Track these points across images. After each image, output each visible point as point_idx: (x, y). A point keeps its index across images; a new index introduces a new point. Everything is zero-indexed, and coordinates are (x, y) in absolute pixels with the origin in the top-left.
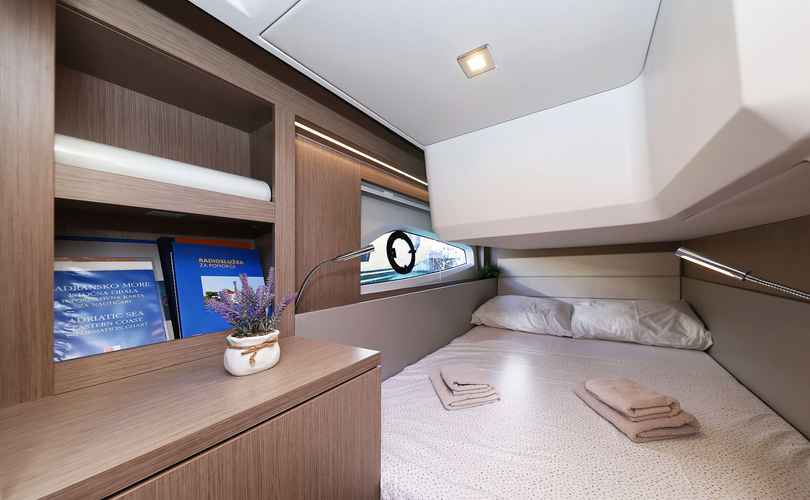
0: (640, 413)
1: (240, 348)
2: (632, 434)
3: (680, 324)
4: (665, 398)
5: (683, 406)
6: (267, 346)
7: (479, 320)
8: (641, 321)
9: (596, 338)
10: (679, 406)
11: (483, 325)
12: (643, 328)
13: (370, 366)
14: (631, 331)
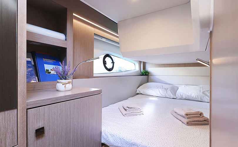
0: (189, 116)
1: (62, 83)
2: (186, 123)
4: (199, 112)
6: (69, 83)
7: (140, 92)
8: (203, 93)
9: (185, 99)
10: (203, 114)
11: (141, 94)
12: (204, 95)
13: (99, 93)
14: (199, 97)
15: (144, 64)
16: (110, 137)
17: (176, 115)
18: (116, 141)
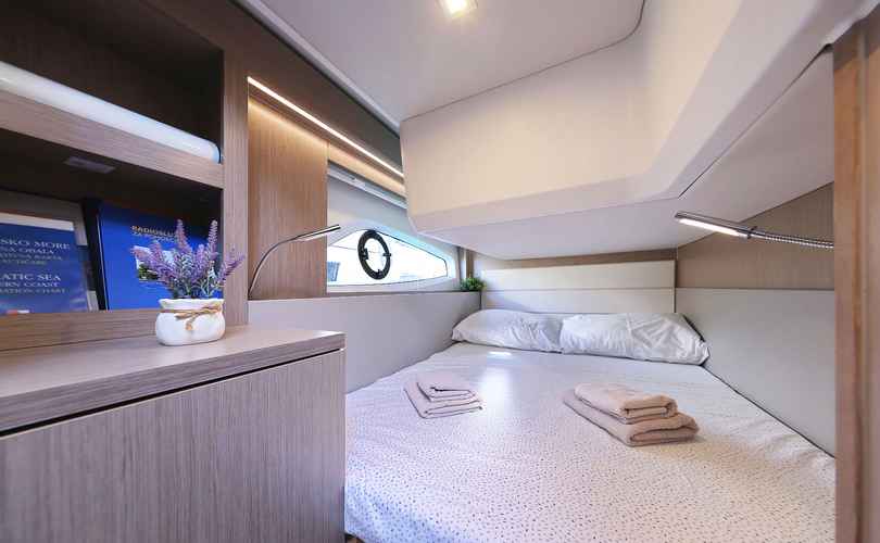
0: (636, 414)
1: (175, 311)
2: (624, 437)
3: (675, 336)
4: (662, 398)
5: (680, 409)
6: (209, 313)
7: (461, 335)
8: (634, 333)
9: (586, 353)
10: (676, 406)
11: (465, 341)
12: (636, 341)
13: (333, 346)
14: (623, 345)
15: (471, 256)
16: (374, 514)
17: (583, 409)
18: (396, 532)
